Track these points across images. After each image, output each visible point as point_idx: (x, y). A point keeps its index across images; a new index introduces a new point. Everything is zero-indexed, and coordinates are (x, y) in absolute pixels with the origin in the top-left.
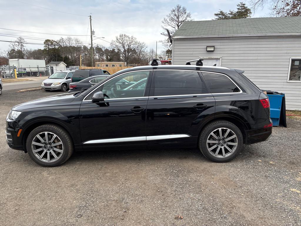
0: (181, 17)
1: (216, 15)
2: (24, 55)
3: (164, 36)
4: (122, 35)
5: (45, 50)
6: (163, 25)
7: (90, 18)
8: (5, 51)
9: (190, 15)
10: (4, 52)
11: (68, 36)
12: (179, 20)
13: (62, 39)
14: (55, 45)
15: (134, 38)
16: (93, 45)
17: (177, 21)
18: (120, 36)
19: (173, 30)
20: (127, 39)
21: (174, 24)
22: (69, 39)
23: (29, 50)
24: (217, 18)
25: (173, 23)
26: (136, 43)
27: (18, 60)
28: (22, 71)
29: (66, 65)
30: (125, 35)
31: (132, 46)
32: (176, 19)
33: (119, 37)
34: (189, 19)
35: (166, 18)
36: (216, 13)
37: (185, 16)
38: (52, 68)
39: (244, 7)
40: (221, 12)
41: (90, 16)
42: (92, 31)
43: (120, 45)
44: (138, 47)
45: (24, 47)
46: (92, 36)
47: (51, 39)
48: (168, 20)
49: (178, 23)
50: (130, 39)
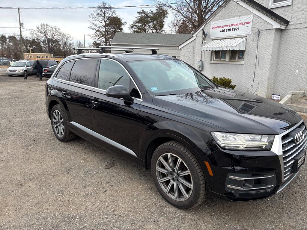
0: (107, 13)
1: (139, 13)
3: (92, 30)
4: (44, 24)
6: (90, 19)
7: (19, 11)
9: (115, 12)
12: (106, 16)
15: (57, 29)
17: (103, 17)
18: (42, 25)
19: (100, 25)
20: (50, 29)
21: (101, 19)
24: (140, 16)
25: (99, 18)
26: (60, 34)
30: (47, 25)
31: (55, 37)
32: (102, 15)
33: (40, 27)
34: (114, 15)
35: (93, 13)
36: (139, 12)
37: (111, 13)
39: (161, 8)
40: (143, 11)
43: (42, 35)
44: (62, 39)
48: (95, 15)
49: (105, 18)
50: (54, 29)
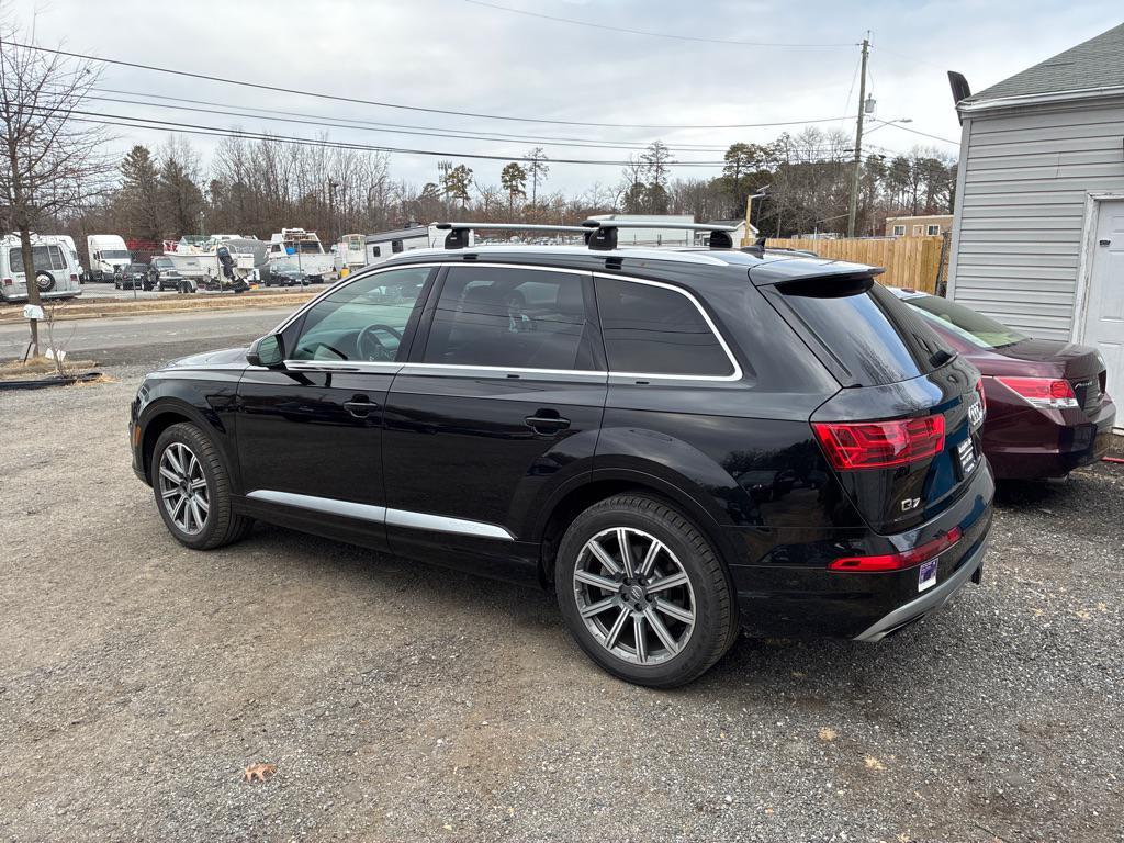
2: (668, 199)
5: (727, 181)
8: (610, 189)
10: (608, 193)
11: (809, 125)
13: (785, 140)
14: (759, 161)
16: (862, 153)
22: (812, 136)
23: (685, 181)
41: (866, 44)
42: (866, 98)
45: (665, 175)
46: (864, 119)
47: (747, 142)
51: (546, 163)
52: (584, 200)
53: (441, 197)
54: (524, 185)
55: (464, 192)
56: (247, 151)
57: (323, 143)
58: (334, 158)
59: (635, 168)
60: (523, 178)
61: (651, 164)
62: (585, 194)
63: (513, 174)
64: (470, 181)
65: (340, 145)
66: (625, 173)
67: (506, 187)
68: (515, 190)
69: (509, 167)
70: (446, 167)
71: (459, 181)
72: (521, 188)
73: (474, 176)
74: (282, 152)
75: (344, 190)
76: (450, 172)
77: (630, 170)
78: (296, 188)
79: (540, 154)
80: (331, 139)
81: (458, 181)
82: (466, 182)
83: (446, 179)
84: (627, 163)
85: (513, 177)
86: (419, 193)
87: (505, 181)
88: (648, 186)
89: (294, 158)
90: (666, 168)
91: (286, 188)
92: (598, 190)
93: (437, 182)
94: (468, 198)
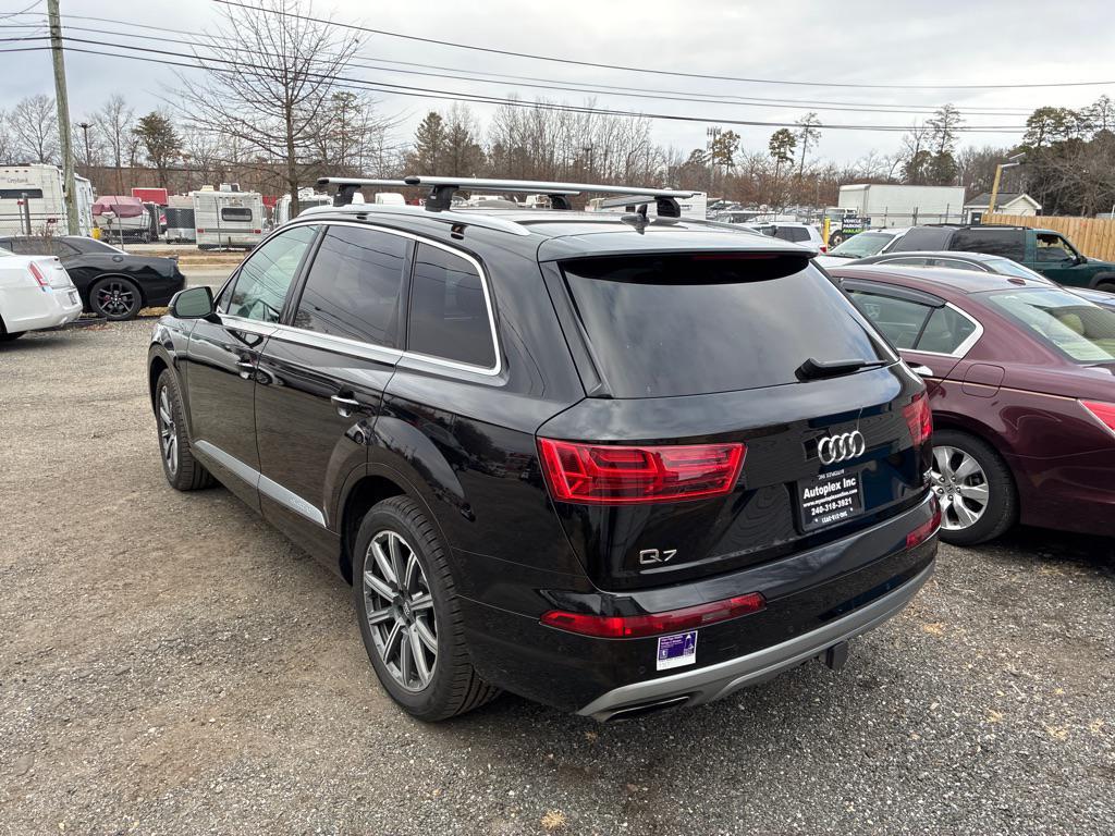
2: (956, 169)
5: (1025, 148)
8: (886, 157)
10: (885, 161)
13: (1103, 104)
14: (1068, 128)
23: (979, 149)
27: (867, 188)
28: (857, 226)
29: (1039, 207)
38: (977, 219)
45: (953, 142)
47: (1056, 105)
51: (818, 129)
52: (857, 168)
53: (707, 164)
54: (793, 152)
55: (729, 159)
56: (520, 117)
57: (590, 111)
58: (600, 123)
59: (919, 134)
60: (792, 145)
61: (937, 128)
62: (858, 163)
63: (783, 140)
64: (736, 147)
65: (606, 112)
66: (906, 139)
67: (774, 154)
68: (783, 157)
69: (779, 133)
70: (714, 132)
71: (726, 147)
72: (789, 155)
73: (741, 143)
74: (552, 119)
75: (606, 155)
76: (718, 137)
77: (912, 137)
78: (561, 152)
79: (813, 119)
80: (599, 106)
81: (724, 146)
82: (732, 149)
83: (714, 145)
84: (909, 129)
85: (782, 144)
86: (685, 158)
87: (774, 148)
88: (934, 154)
89: (563, 123)
90: (954, 134)
91: (552, 153)
92: (874, 158)
93: (705, 149)
94: (733, 165)
